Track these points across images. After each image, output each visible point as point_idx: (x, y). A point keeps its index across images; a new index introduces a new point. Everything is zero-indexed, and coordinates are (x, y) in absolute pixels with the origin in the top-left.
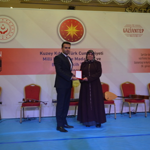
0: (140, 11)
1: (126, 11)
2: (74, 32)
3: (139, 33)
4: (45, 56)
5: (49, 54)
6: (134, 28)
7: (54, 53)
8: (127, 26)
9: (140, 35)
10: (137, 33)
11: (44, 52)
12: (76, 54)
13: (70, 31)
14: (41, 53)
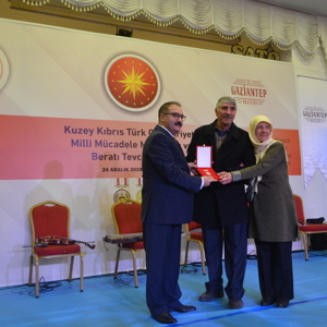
0: (258, 55)
1: (232, 52)
2: (137, 85)
3: (258, 98)
4: (76, 137)
5: (85, 131)
6: (250, 87)
7: (95, 131)
8: (238, 81)
9: (261, 102)
10: (255, 98)
11: (73, 126)
12: (143, 133)
13: (130, 84)
14: (66, 129)
